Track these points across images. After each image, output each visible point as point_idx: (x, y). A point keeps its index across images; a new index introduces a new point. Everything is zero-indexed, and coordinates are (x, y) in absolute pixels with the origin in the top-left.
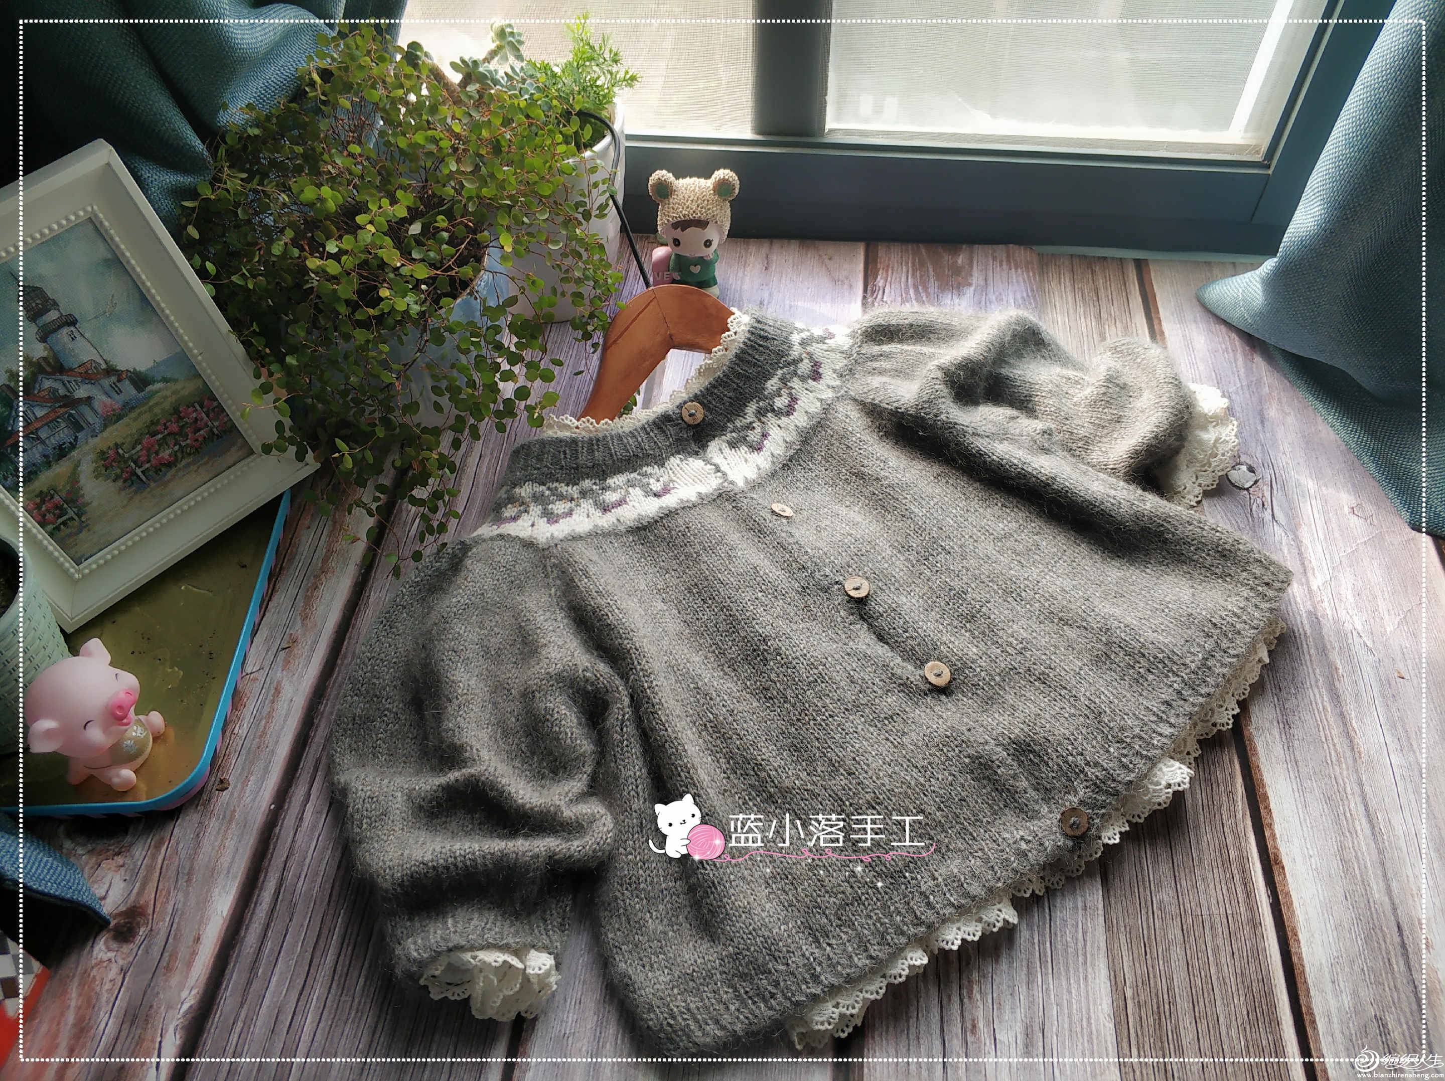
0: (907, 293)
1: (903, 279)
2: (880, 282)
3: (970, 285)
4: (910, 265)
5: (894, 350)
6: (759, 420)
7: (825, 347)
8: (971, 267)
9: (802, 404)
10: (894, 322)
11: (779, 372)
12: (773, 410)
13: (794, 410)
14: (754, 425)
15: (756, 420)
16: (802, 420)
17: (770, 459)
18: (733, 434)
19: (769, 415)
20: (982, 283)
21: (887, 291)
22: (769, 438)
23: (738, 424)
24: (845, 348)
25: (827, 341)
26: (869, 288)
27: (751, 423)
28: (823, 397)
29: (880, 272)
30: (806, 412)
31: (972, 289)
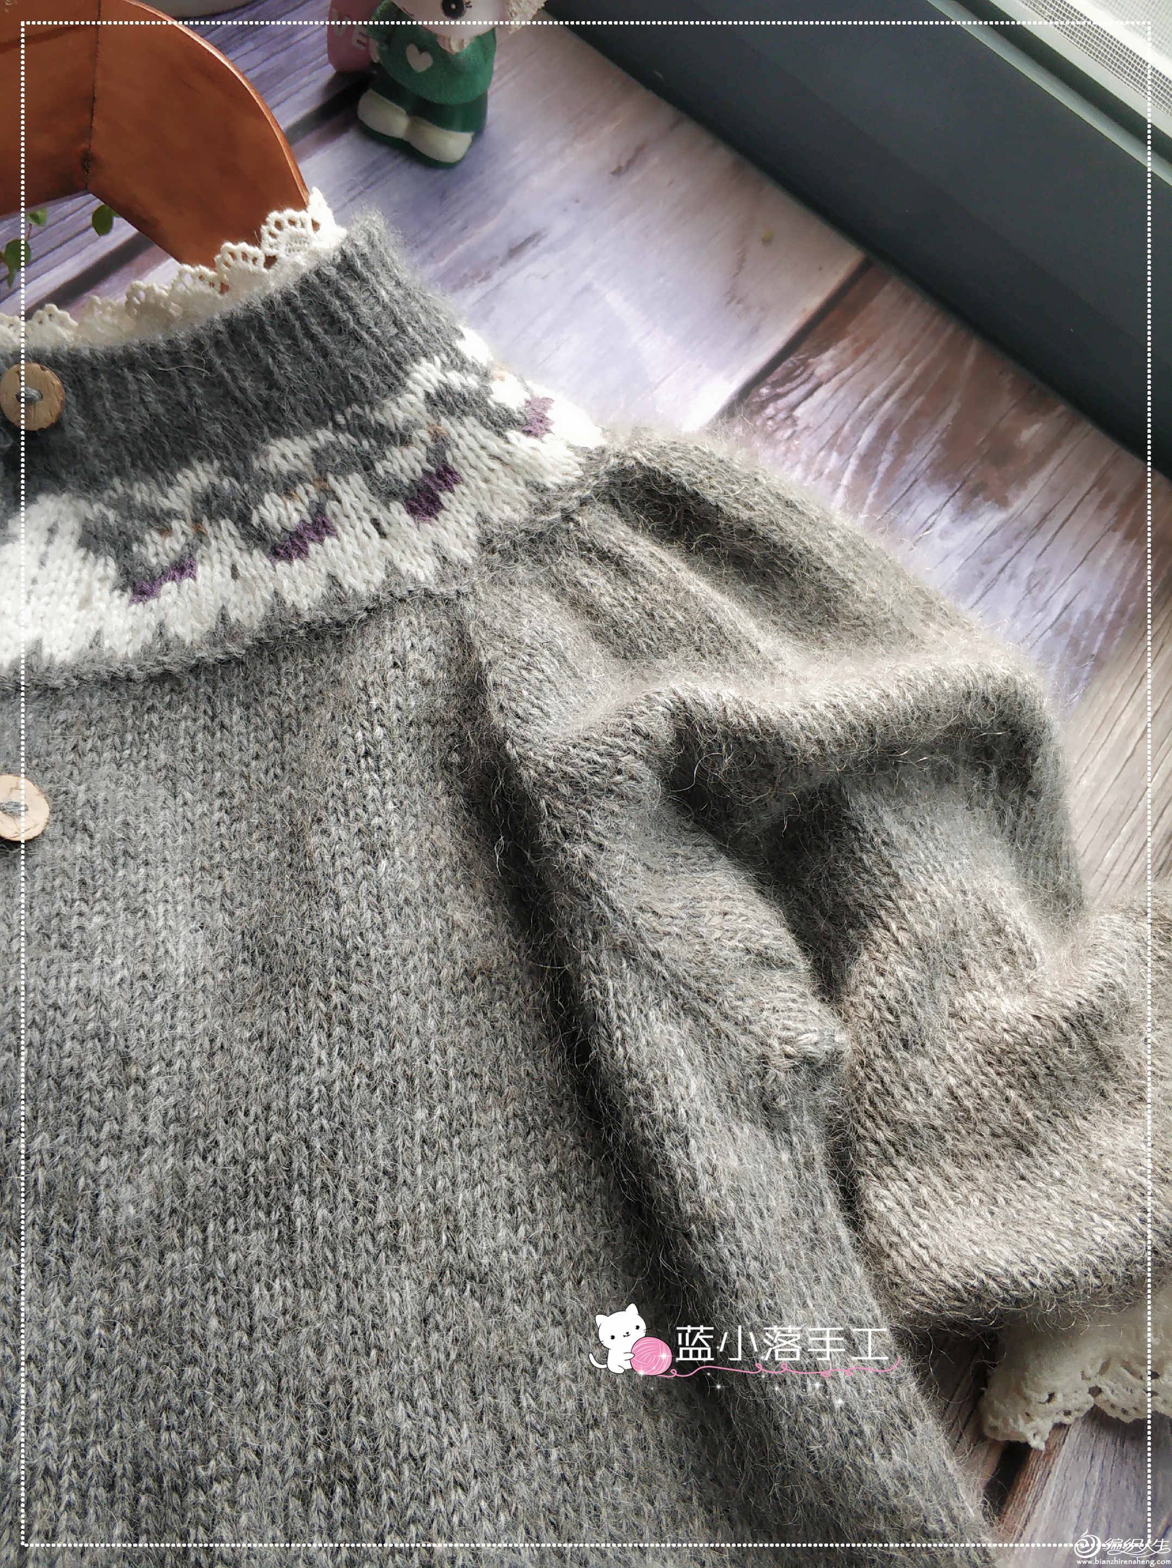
0: (856, 431)
1: (875, 394)
2: (824, 364)
3: (1003, 503)
4: (917, 370)
5: (654, 567)
6: (197, 522)
7: (495, 445)
8: (1040, 462)
9: (334, 553)
10: (710, 496)
11: (325, 435)
12: (243, 519)
13: (303, 552)
14: (175, 524)
15: (188, 513)
16: (304, 589)
17: (147, 635)
18: (111, 515)
19: (227, 525)
20: (1032, 515)
21: (821, 394)
22: (187, 581)
23: (142, 494)
24: (550, 481)
25: (512, 434)
26: (788, 363)
27: (171, 514)
28: (404, 567)
29: (843, 344)
30: (332, 578)
31: (1000, 516)
